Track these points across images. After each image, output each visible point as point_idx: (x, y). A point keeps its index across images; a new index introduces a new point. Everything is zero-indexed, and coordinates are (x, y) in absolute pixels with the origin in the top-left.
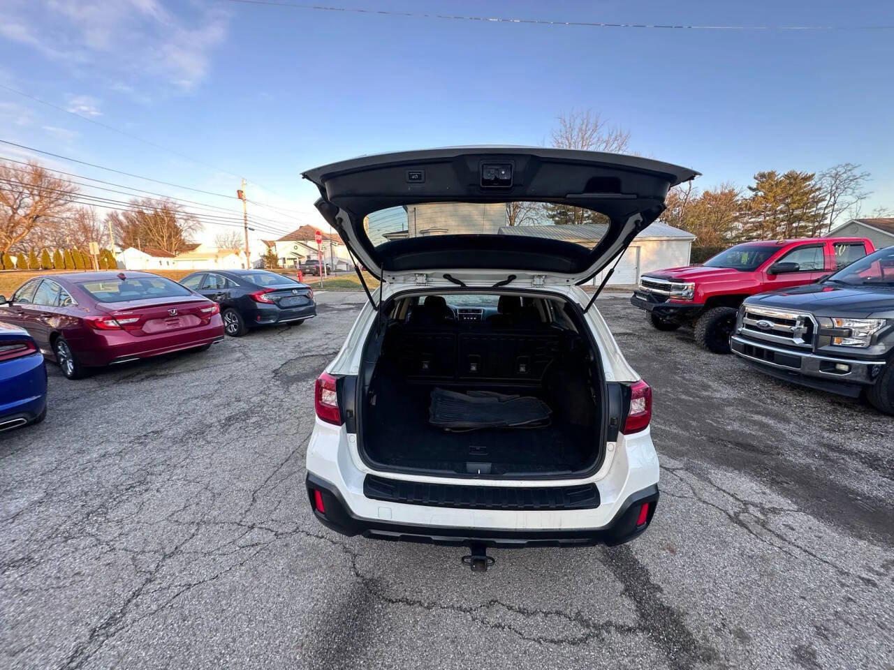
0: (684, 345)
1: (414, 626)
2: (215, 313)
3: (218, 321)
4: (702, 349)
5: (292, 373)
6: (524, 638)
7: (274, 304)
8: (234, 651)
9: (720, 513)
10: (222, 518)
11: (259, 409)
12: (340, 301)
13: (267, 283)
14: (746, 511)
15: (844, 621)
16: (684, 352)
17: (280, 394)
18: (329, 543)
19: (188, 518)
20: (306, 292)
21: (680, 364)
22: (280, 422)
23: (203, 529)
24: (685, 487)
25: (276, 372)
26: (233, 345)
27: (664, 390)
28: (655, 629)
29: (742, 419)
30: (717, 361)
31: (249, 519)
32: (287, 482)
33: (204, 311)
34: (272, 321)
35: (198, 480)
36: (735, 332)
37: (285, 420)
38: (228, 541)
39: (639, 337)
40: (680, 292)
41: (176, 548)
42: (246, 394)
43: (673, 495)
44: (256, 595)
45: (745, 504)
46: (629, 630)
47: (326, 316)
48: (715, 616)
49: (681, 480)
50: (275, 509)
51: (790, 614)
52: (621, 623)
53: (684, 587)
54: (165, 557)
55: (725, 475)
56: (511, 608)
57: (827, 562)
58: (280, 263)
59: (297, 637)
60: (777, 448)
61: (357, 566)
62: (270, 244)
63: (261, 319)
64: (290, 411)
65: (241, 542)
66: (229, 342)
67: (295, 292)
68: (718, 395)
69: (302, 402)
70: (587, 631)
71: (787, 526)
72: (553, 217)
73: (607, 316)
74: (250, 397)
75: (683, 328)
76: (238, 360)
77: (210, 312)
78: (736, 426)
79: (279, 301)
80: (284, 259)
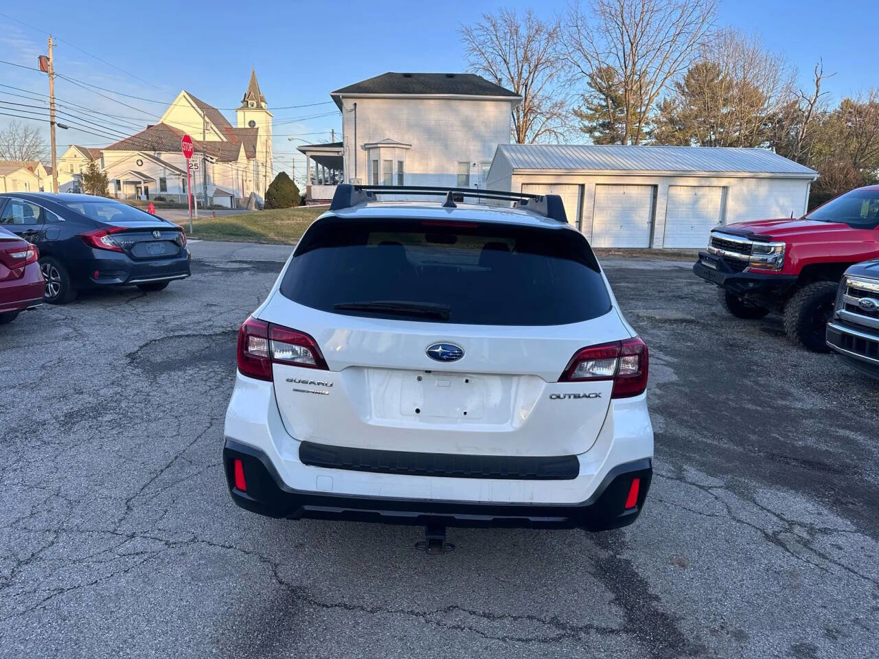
0: (769, 340)
1: (354, 627)
2: (31, 262)
3: (35, 274)
4: (794, 345)
5: (159, 359)
6: (487, 637)
7: (123, 252)
8: (135, 646)
9: (756, 533)
10: (88, 526)
11: (114, 404)
12: (225, 256)
13: (109, 219)
14: (790, 530)
15: (862, 626)
16: (767, 349)
17: (144, 385)
18: (240, 553)
19: (39, 526)
20: (174, 236)
21: (756, 364)
22: (149, 421)
23: (63, 537)
24: (719, 505)
25: (132, 356)
26: (54, 317)
27: (725, 396)
28: (641, 630)
29: (822, 434)
30: (811, 362)
31: (126, 528)
32: (173, 491)
33: (15, 256)
34: (119, 280)
35: (42, 485)
36: (832, 315)
37: (157, 419)
38: (103, 549)
39: (705, 326)
40: (765, 257)
41: (33, 555)
42: (89, 384)
43: (700, 514)
44: (152, 600)
45: (790, 525)
46: (612, 631)
47: (203, 279)
48: (715, 620)
49: (716, 498)
50: (161, 518)
51: (803, 619)
52: (603, 625)
53: (687, 596)
54: (20, 563)
55: (777, 495)
56: (474, 612)
57: (868, 579)
58: (111, 189)
59: (210, 635)
60: (856, 467)
61: (280, 574)
62: (93, 155)
63: (102, 276)
64: (162, 408)
65: (121, 550)
66: (45, 312)
67: (157, 234)
68: (799, 405)
69: (180, 396)
70: (563, 632)
71: (835, 545)
72: (591, 131)
73: (661, 294)
74: (96, 388)
75: (774, 316)
76: (66, 338)
77: (24, 259)
78: (810, 441)
79: (130, 247)
80: (118, 182)
